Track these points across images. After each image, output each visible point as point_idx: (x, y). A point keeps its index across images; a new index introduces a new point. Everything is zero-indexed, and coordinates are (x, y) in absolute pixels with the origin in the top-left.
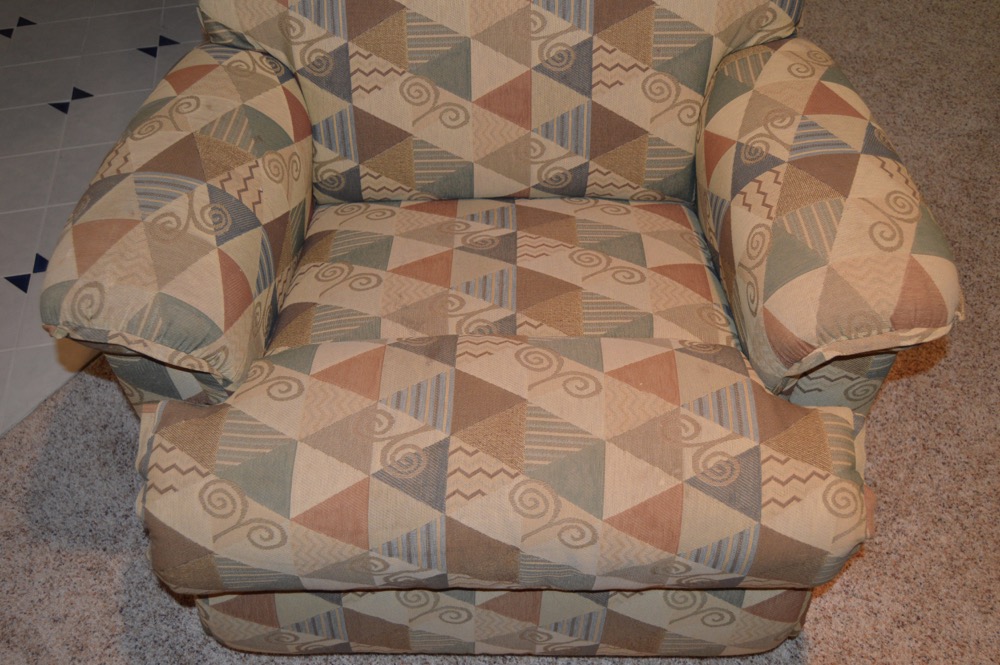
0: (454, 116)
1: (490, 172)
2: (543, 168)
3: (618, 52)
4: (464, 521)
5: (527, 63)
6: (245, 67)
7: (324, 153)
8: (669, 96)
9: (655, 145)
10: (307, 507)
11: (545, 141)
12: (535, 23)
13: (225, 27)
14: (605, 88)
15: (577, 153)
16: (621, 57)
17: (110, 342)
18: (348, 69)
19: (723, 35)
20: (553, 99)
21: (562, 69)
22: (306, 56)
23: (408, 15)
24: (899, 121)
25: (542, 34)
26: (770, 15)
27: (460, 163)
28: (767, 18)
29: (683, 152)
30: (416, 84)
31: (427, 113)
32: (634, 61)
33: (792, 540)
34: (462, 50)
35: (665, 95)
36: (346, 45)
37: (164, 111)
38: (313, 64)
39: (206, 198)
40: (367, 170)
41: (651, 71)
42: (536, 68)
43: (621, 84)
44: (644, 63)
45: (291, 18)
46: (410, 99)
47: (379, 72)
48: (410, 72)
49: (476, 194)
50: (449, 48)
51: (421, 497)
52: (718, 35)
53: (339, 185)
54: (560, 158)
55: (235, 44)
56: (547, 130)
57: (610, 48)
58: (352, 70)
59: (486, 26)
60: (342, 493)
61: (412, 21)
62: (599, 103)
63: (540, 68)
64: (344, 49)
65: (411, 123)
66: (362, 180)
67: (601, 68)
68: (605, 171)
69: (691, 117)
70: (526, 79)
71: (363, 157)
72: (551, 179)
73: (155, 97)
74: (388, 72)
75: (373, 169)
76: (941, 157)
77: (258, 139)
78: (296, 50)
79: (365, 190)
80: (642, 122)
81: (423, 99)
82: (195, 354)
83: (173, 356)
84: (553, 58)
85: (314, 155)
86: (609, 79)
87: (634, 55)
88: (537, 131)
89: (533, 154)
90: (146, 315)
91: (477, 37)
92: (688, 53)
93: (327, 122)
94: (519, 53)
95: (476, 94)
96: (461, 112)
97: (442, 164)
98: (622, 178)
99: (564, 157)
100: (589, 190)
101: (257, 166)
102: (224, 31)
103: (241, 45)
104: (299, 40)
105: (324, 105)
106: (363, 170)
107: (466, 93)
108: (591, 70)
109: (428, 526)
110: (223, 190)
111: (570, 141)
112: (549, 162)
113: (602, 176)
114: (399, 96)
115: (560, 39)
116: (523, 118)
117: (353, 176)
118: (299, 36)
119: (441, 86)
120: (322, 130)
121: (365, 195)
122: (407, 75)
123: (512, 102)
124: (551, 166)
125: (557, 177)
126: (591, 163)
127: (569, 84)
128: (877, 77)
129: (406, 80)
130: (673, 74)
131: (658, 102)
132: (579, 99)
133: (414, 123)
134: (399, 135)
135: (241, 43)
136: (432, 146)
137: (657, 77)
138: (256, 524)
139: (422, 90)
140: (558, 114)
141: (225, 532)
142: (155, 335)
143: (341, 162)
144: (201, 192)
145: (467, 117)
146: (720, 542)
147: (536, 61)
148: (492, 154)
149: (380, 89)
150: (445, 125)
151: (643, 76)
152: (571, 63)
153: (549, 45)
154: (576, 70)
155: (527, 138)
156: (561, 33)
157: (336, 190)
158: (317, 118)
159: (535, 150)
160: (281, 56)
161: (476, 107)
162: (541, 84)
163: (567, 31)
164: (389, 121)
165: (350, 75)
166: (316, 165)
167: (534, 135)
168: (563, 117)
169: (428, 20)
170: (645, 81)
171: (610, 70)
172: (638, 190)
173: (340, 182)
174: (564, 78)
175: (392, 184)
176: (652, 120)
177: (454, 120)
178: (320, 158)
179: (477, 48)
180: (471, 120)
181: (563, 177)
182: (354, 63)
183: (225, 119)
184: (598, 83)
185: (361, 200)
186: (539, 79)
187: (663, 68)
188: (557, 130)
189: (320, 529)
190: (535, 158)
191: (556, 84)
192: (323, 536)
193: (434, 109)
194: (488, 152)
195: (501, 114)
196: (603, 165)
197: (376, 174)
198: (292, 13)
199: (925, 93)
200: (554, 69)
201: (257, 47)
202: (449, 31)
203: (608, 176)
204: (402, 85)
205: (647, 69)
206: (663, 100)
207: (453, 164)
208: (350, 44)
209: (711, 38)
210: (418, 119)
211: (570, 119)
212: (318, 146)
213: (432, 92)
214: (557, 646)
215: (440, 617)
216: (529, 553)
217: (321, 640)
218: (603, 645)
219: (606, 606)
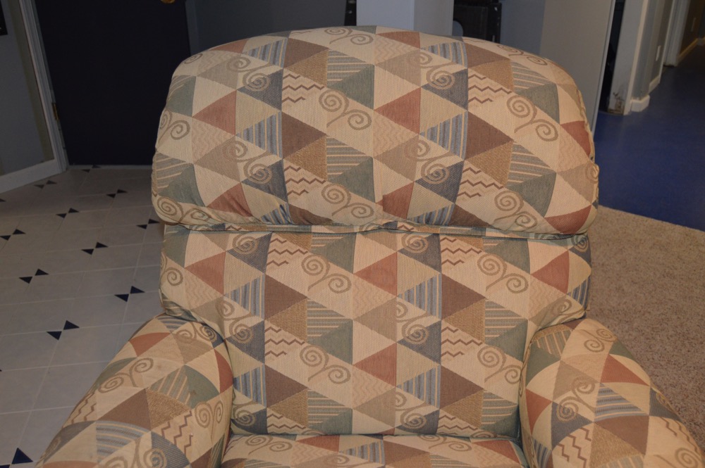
0: (339, 374)
1: (365, 417)
2: (404, 414)
3: (460, 331)
5: (394, 338)
6: (189, 336)
7: (241, 398)
8: (498, 363)
9: (489, 398)
11: (406, 394)
12: (400, 311)
13: (177, 305)
14: (451, 357)
15: (430, 403)
16: (461, 334)
18: (264, 339)
19: (536, 318)
20: (412, 364)
21: (419, 343)
22: (234, 328)
23: (309, 303)
25: (405, 318)
26: (567, 305)
27: (343, 409)
28: (565, 307)
29: (510, 403)
30: (311, 351)
31: (320, 372)
32: (471, 338)
34: (347, 328)
35: (495, 362)
36: (263, 322)
37: (126, 369)
38: (238, 334)
39: (150, 445)
40: (272, 412)
41: (484, 345)
42: (400, 342)
43: (462, 354)
44: (479, 339)
45: (225, 302)
46: (307, 361)
47: (285, 342)
48: (308, 342)
49: (353, 432)
50: (337, 327)
52: (532, 319)
53: (250, 422)
54: (418, 407)
55: (184, 317)
56: (408, 387)
57: (454, 329)
58: (266, 340)
59: (364, 312)
61: (312, 307)
62: (446, 367)
63: (403, 342)
64: (261, 325)
65: (307, 379)
66: (268, 420)
67: (447, 343)
68: (451, 417)
69: (513, 377)
70: (392, 350)
71: (269, 403)
72: (411, 422)
73: (120, 357)
74: (292, 342)
75: (277, 412)
77: (193, 393)
78: (227, 324)
79: (269, 426)
80: (478, 382)
81: (317, 362)
84: (412, 335)
85: (233, 399)
86: (454, 351)
87: (471, 334)
88: (400, 387)
89: (397, 404)
91: (358, 319)
92: (510, 332)
93: (245, 376)
94: (387, 330)
95: (356, 359)
96: (345, 372)
97: (329, 409)
98: (465, 422)
99: (420, 406)
100: (439, 431)
101: (191, 415)
102: (176, 307)
103: (187, 318)
104: (230, 317)
105: (244, 364)
106: (269, 412)
107: (349, 359)
108: (440, 344)
110: (163, 437)
111: (425, 395)
112: (409, 410)
113: (448, 421)
114: (300, 360)
115: (417, 322)
116: (390, 377)
117: (262, 416)
118: (229, 314)
119: (330, 353)
120: (241, 381)
121: (270, 430)
122: (306, 345)
123: (382, 365)
124: (411, 413)
125: (415, 420)
126: (441, 411)
127: (424, 354)
128: (635, 325)
129: (305, 349)
130: (499, 347)
131: (490, 367)
132: (432, 365)
133: (309, 379)
134: (297, 388)
135: (188, 317)
136: (322, 396)
137: (489, 349)
139: (317, 355)
140: (416, 375)
143: (253, 406)
144: (146, 438)
145: (349, 376)
147: (400, 337)
148: (367, 403)
149: (285, 354)
150: (333, 381)
151: (478, 348)
152: (425, 339)
153: (410, 326)
155: (393, 392)
156: (419, 317)
157: (248, 425)
158: (238, 373)
159: (399, 401)
160: (216, 327)
161: (356, 368)
162: (403, 353)
163: (422, 317)
164: (291, 377)
165: (264, 343)
166: (234, 407)
167: (398, 390)
168: (419, 377)
169: (323, 307)
170: (480, 352)
171: (454, 344)
172: (477, 431)
173: (252, 420)
174: (420, 349)
175: (290, 423)
176: (486, 380)
177: (339, 377)
178: (237, 402)
179: (358, 328)
180: (351, 378)
181: (420, 421)
182: (268, 335)
183: (170, 377)
184: (445, 353)
185: (267, 434)
186: (402, 351)
187: (492, 343)
188: (415, 386)
190: (398, 406)
191: (414, 353)
193: (324, 369)
194: (364, 401)
195: (373, 374)
196: (450, 412)
197: (279, 416)
198: (225, 299)
200: (413, 343)
201: (198, 320)
202: (337, 315)
203: (454, 420)
204: (302, 352)
205: (481, 343)
206: (494, 366)
207: (337, 409)
208: (266, 322)
209: (526, 321)
210: (312, 377)
211: (425, 379)
212: (237, 393)
213: (323, 357)
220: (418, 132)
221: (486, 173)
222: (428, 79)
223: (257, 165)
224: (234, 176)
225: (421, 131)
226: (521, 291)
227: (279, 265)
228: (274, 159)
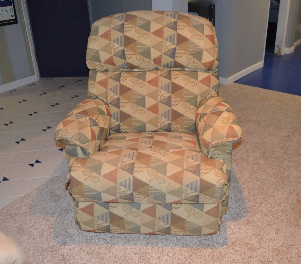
0: (142, 112)
1: (150, 125)
2: (161, 124)
3: (177, 98)
4: (137, 177)
5: (157, 100)
6: (97, 102)
7: (113, 120)
8: (188, 107)
9: (186, 118)
10: (104, 173)
11: (162, 118)
12: (159, 92)
13: (94, 94)
14: (174, 106)
15: (169, 120)
17: (68, 140)
19: (200, 95)
20: (163, 108)
21: (165, 102)
22: (110, 100)
23: (132, 91)
24: (266, 134)
25: (161, 94)
27: (143, 123)
28: (210, 92)
29: (193, 120)
30: (134, 105)
32: (180, 100)
33: (207, 182)
34: (144, 98)
35: (187, 107)
36: (119, 97)
37: (81, 106)
38: (112, 101)
41: (184, 102)
43: (178, 105)
44: (183, 100)
45: (108, 92)
46: (132, 108)
47: (126, 103)
49: (146, 131)
50: (141, 97)
51: (128, 172)
52: (199, 95)
53: (115, 128)
54: (165, 121)
55: (96, 98)
56: (162, 115)
57: (175, 97)
58: (120, 102)
59: (149, 93)
60: (112, 171)
62: (173, 109)
63: (160, 102)
64: (119, 98)
65: (132, 114)
66: (121, 127)
67: (173, 101)
69: (194, 112)
70: (157, 104)
71: (121, 121)
72: (163, 126)
73: (79, 105)
74: (128, 103)
75: (123, 124)
76: (277, 141)
77: (99, 112)
78: (109, 98)
80: (183, 113)
81: (135, 108)
82: (84, 145)
83: (80, 144)
84: (163, 99)
85: (110, 122)
86: (175, 103)
87: (180, 99)
88: (160, 115)
90: (76, 135)
91: (147, 95)
92: (192, 98)
93: (114, 114)
94: (155, 98)
95: (147, 107)
96: (143, 111)
97: (139, 123)
98: (179, 126)
99: (166, 121)
100: (172, 129)
101: (99, 116)
103: (97, 98)
104: (109, 96)
105: (113, 110)
106: (121, 124)
107: (144, 107)
108: (171, 102)
109: (129, 178)
110: (92, 118)
111: (167, 117)
112: (162, 122)
113: (174, 126)
114: (130, 107)
115: (164, 96)
116: (156, 112)
117: (119, 126)
118: (109, 95)
119: (139, 105)
121: (121, 130)
122: (132, 103)
123: (154, 109)
126: (172, 122)
127: (166, 105)
130: (189, 103)
131: (186, 108)
132: (169, 108)
134: (129, 116)
135: (97, 97)
136: (137, 119)
137: (186, 103)
138: (93, 177)
140: (164, 112)
141: (87, 179)
142: (77, 139)
143: (116, 123)
144: (88, 118)
145: (144, 112)
146: (192, 182)
147: (159, 100)
149: (126, 106)
150: (140, 114)
151: (182, 103)
152: (167, 100)
153: (162, 97)
154: (168, 102)
158: (112, 113)
159: (159, 120)
160: (105, 100)
161: (146, 110)
162: (160, 105)
163: (166, 94)
164: (127, 113)
165: (120, 103)
166: (111, 124)
167: (159, 116)
168: (165, 112)
169: (136, 92)
172: (183, 129)
174: (165, 104)
175: (127, 128)
176: (185, 112)
177: (142, 113)
178: (112, 122)
179: (147, 98)
180: (145, 113)
181: (166, 126)
183: (93, 108)
185: (120, 132)
186: (160, 104)
187: (187, 101)
188: (164, 115)
189: (107, 178)
192: (107, 180)
193: (137, 110)
194: (149, 120)
195: (152, 112)
196: (174, 123)
197: (124, 125)
198: (108, 91)
199: (274, 128)
200: (163, 102)
201: (100, 99)
202: (141, 94)
203: (176, 125)
204: (131, 105)
206: (187, 108)
207: (141, 123)
208: (120, 97)
209: (197, 95)
210: (134, 113)
211: (167, 113)
212: (111, 119)
213: (137, 107)
214: (160, 227)
215: (132, 215)
216: (151, 185)
217: (103, 223)
218: (172, 227)
219: (171, 211)
220: (163, 39)
221: (183, 50)
222: (166, 23)
223: (117, 50)
224: (110, 53)
225: (164, 38)
226: (195, 86)
227: (124, 80)
228: (122, 48)
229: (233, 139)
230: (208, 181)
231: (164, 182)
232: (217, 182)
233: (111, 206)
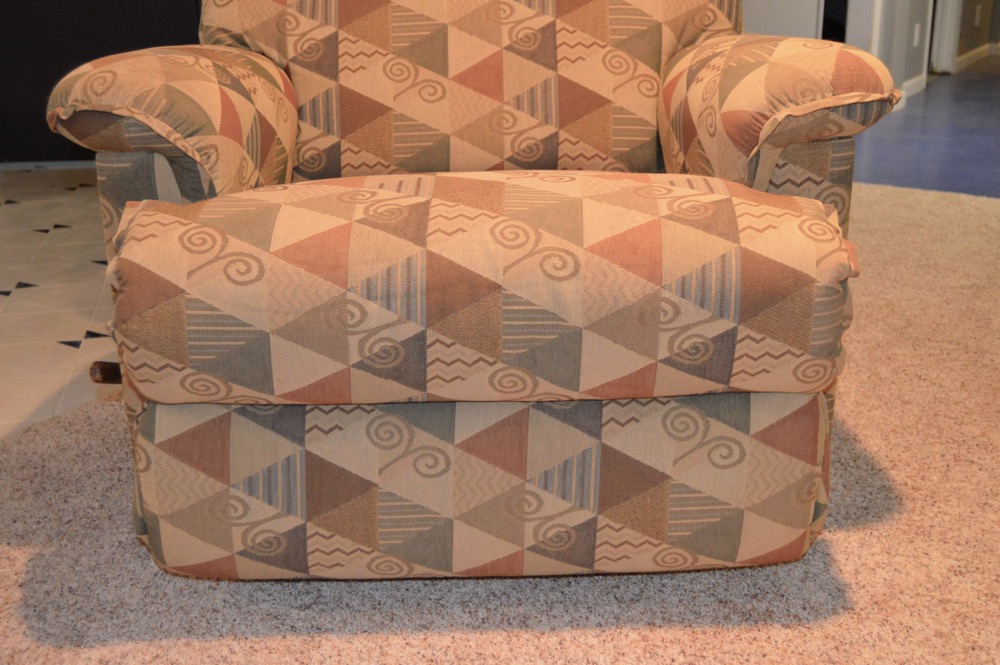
0: (432, 91)
1: (467, 146)
2: (515, 139)
3: (579, 32)
4: (445, 254)
5: (498, 43)
7: (308, 132)
8: (628, 69)
9: (619, 114)
10: (289, 243)
11: (516, 113)
12: (505, 11)
13: (225, 31)
14: (569, 63)
15: (547, 122)
16: (580, 36)
18: (337, 53)
19: (672, 24)
20: (523, 75)
21: (530, 49)
22: (299, 46)
23: (392, 7)
25: (511, 19)
27: (437, 135)
28: (708, 18)
29: (647, 123)
30: (398, 64)
31: (408, 89)
32: (593, 40)
34: (440, 35)
35: (624, 69)
36: (337, 32)
38: (305, 51)
40: (348, 145)
41: (609, 48)
42: (506, 48)
43: (583, 59)
44: (603, 40)
45: (288, 15)
46: (392, 76)
47: (365, 54)
48: (393, 53)
50: (428, 33)
51: (404, 236)
52: (667, 23)
53: (319, 164)
54: (532, 128)
56: (518, 103)
57: (572, 29)
58: (340, 53)
59: (462, 15)
60: (323, 233)
61: (396, 12)
62: (564, 76)
63: (509, 48)
64: (335, 36)
65: (392, 99)
66: (343, 157)
67: (564, 46)
68: (574, 140)
69: (650, 90)
70: (498, 57)
71: (345, 132)
72: (524, 150)
74: (373, 54)
75: (354, 144)
78: (290, 41)
79: (344, 166)
80: (606, 93)
81: (404, 76)
82: (192, 140)
84: (521, 39)
85: (298, 136)
86: (573, 54)
87: (593, 34)
88: (508, 103)
89: (506, 125)
90: (153, 94)
91: (453, 24)
92: (640, 35)
93: (314, 102)
94: (491, 37)
95: (453, 71)
96: (439, 88)
97: (421, 137)
98: (591, 147)
99: (535, 127)
100: (561, 160)
101: (253, 76)
102: (225, 35)
104: (295, 32)
106: (345, 145)
107: (443, 70)
108: (556, 48)
109: (409, 260)
110: (224, 68)
111: (540, 111)
112: (521, 133)
113: (571, 146)
114: (381, 73)
115: (527, 24)
116: (496, 92)
117: (334, 152)
118: (294, 29)
119: (420, 64)
120: (308, 110)
121: (345, 173)
122: (390, 56)
123: (485, 78)
124: (523, 137)
125: (529, 148)
126: (561, 132)
127: (537, 61)
129: (389, 61)
130: (629, 52)
131: (618, 74)
132: (547, 74)
133: (395, 98)
134: (379, 110)
135: (239, 42)
136: (412, 120)
137: (616, 53)
138: (234, 258)
139: (404, 69)
140: (527, 88)
141: (201, 267)
142: (157, 111)
143: (323, 139)
144: (207, 61)
145: (444, 92)
146: (704, 267)
147: (506, 42)
148: (467, 126)
149: (364, 68)
150: (425, 100)
151: (602, 52)
152: (537, 43)
153: (517, 29)
154: (543, 49)
155: (500, 110)
156: (528, 19)
157: (317, 170)
158: (305, 98)
159: (508, 121)
161: (453, 83)
162: (510, 60)
163: (532, 18)
164: (371, 96)
165: (338, 58)
166: (299, 146)
167: (506, 108)
168: (532, 90)
169: (410, 11)
170: (605, 56)
171: (573, 47)
172: (607, 162)
173: (321, 160)
174: (532, 56)
175: (371, 159)
176: (614, 90)
177: (433, 95)
178: (304, 137)
179: (453, 34)
180: (447, 95)
181: (535, 148)
182: (343, 48)
184: (562, 59)
185: (340, 174)
186: (509, 56)
187: (619, 45)
188: (528, 102)
189: (298, 263)
190: (507, 129)
191: (524, 61)
193: (413, 85)
194: (464, 124)
195: (475, 89)
196: (572, 134)
197: (356, 149)
198: (289, 11)
200: (522, 49)
201: (254, 47)
202: (428, 19)
203: (578, 145)
204: (386, 65)
205: (606, 46)
206: (623, 73)
207: (431, 136)
208: (340, 32)
209: (661, 24)
210: (399, 95)
211: (539, 91)
212: (304, 125)
213: (412, 70)
214: (550, 524)
215: (414, 465)
216: (511, 291)
217: (274, 518)
218: (602, 521)
219: (600, 439)
229: (864, 97)
230: (778, 260)
231: (575, 273)
232: (818, 262)
233: (316, 427)
